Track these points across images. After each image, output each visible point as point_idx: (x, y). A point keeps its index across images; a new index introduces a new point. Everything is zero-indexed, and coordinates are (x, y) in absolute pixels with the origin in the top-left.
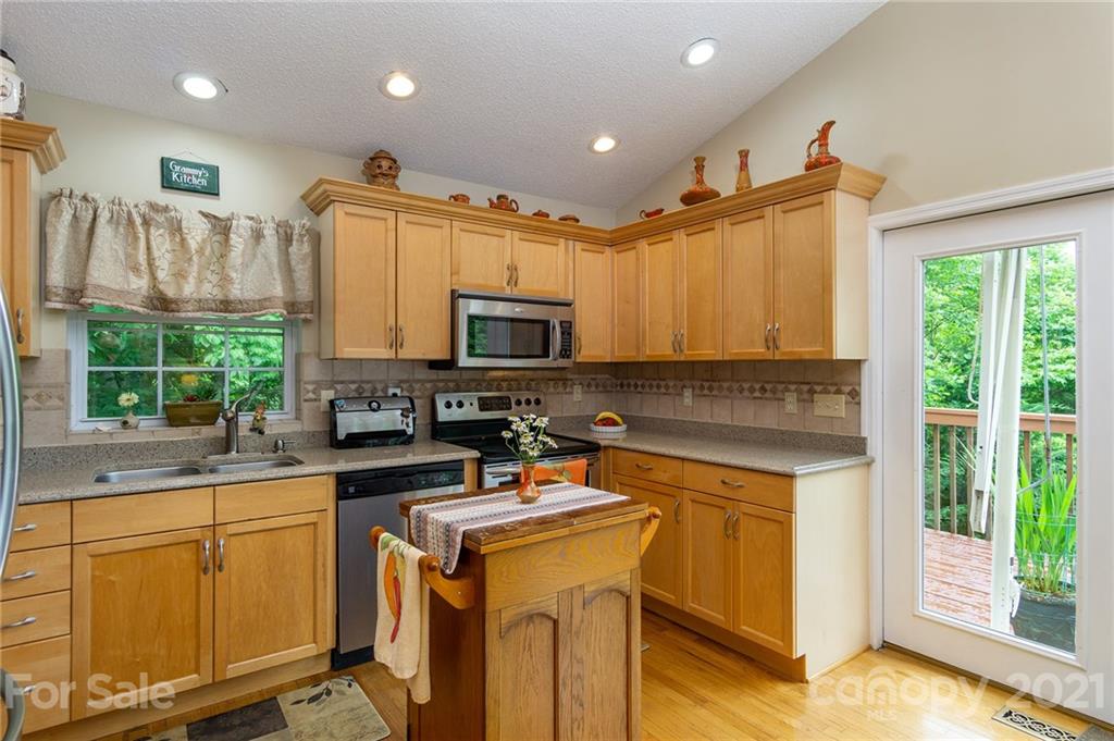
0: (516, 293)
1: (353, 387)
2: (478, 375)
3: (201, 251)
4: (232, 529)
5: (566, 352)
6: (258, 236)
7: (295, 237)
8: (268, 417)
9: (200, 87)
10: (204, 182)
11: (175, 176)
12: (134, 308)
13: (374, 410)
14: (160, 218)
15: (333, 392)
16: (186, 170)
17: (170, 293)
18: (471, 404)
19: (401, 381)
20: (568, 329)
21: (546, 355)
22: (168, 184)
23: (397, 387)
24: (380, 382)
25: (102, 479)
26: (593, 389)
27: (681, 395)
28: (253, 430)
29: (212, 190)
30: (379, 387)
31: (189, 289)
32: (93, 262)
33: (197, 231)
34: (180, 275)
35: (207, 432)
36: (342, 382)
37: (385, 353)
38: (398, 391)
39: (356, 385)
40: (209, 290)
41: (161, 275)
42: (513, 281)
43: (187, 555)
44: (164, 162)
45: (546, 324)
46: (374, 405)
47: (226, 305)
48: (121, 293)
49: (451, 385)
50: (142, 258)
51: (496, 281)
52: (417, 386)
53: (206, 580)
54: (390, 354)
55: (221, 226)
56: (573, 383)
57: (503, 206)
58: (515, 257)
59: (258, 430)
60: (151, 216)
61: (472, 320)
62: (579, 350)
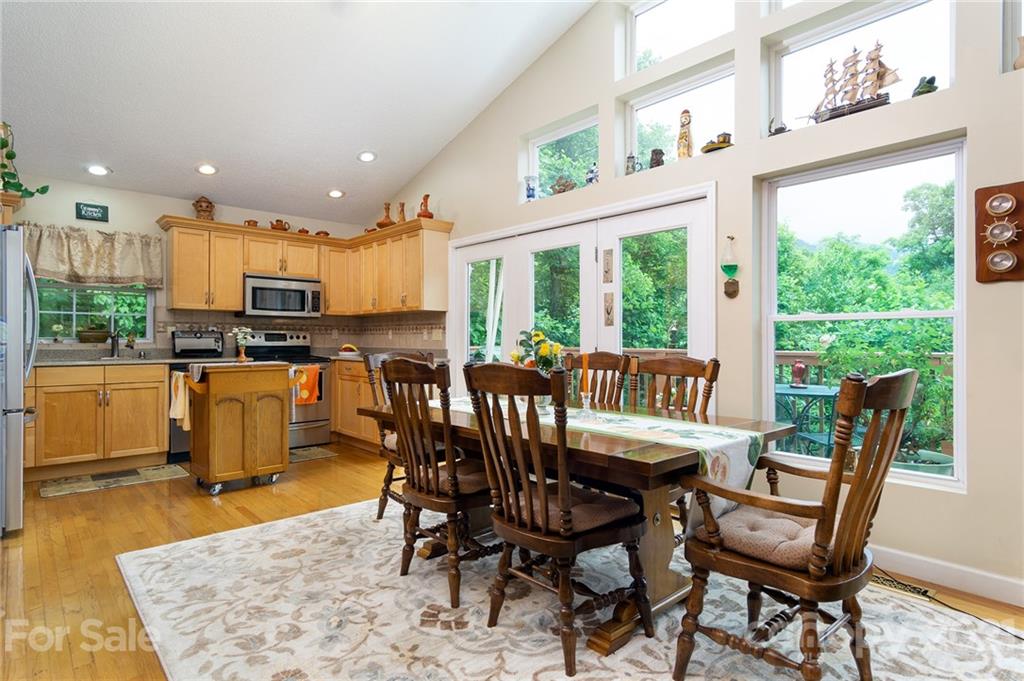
0: (285, 276)
1: (188, 325)
3: (98, 252)
4: (113, 387)
5: (316, 308)
6: (130, 242)
7: (152, 244)
8: (136, 340)
9: (97, 170)
10: (100, 215)
11: (83, 212)
12: (61, 281)
13: (198, 338)
14: (76, 235)
15: (175, 328)
16: (90, 209)
17: (81, 273)
18: (260, 337)
19: (217, 323)
20: (316, 296)
21: (303, 309)
22: (79, 216)
23: (214, 327)
24: (205, 324)
27: (387, 334)
28: (127, 346)
29: (104, 218)
30: (203, 326)
31: (91, 271)
32: (40, 257)
33: (96, 241)
34: (86, 264)
35: (100, 346)
36: (181, 323)
37: (202, 306)
38: (215, 329)
40: (104, 272)
41: (76, 264)
42: (283, 268)
43: (90, 397)
44: (78, 205)
45: (302, 293)
46: (198, 335)
47: (112, 280)
48: (54, 273)
50: (66, 255)
51: (273, 268)
52: (227, 326)
53: (100, 410)
54: (206, 307)
55: (109, 238)
56: (332, 328)
57: (279, 227)
58: (285, 255)
59: (130, 346)
60: (71, 233)
61: (254, 290)
62: (326, 308)
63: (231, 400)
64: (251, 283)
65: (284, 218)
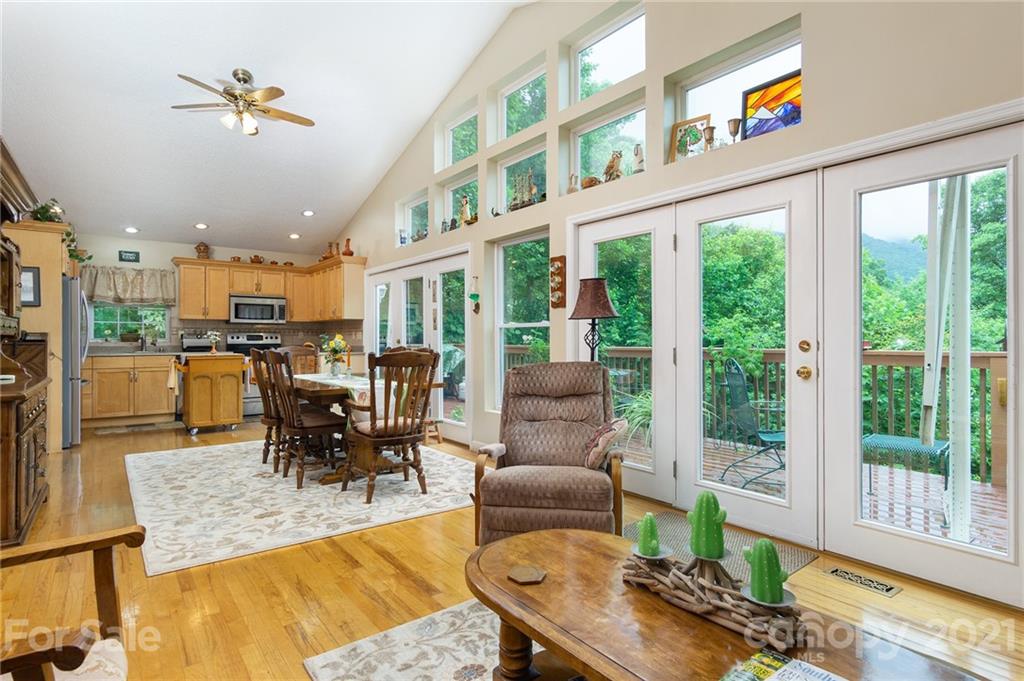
0: (260, 294)
1: (191, 330)
2: (249, 326)
3: (132, 282)
4: (140, 370)
5: (282, 316)
6: (153, 275)
7: (168, 275)
8: (159, 340)
9: (131, 230)
10: (134, 258)
11: (123, 256)
12: (110, 302)
13: (199, 338)
14: (118, 271)
15: (184, 332)
16: (127, 254)
17: (122, 297)
18: (243, 338)
19: (213, 328)
20: (282, 309)
21: (272, 318)
22: (121, 259)
24: (204, 328)
26: (309, 332)
29: (137, 260)
31: (128, 295)
32: (97, 288)
33: (131, 275)
34: (125, 291)
35: (135, 344)
36: (188, 328)
37: (201, 317)
39: (194, 329)
40: (137, 295)
41: (119, 291)
42: (258, 289)
43: (125, 376)
44: (120, 252)
45: (272, 306)
46: (199, 336)
47: (142, 300)
48: (105, 297)
49: (237, 330)
50: (112, 285)
51: (250, 289)
52: (220, 330)
53: (132, 384)
54: (203, 318)
55: (140, 272)
56: (298, 331)
57: (257, 261)
58: (260, 280)
59: (153, 344)
60: (115, 271)
61: (237, 305)
62: (292, 317)
63: (204, 377)
64: (235, 300)
65: (260, 254)
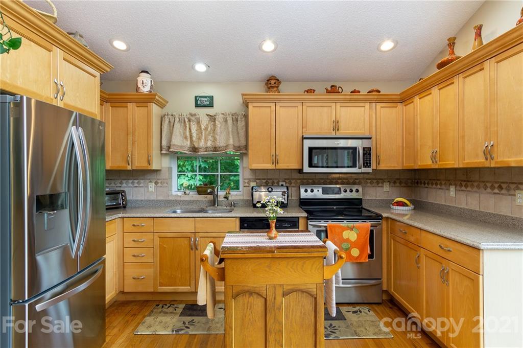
0: (338, 134)
2: (325, 176)
3: (206, 129)
4: (201, 235)
5: (367, 164)
6: (226, 121)
7: (239, 119)
8: (231, 193)
10: (208, 103)
11: (199, 102)
12: (185, 152)
13: (270, 192)
14: (193, 118)
15: (255, 183)
16: (202, 99)
17: (197, 146)
18: (318, 191)
19: (285, 179)
20: (367, 152)
21: (354, 166)
22: (197, 106)
23: (284, 181)
24: (276, 179)
25: (175, 212)
26: (398, 184)
27: (448, 189)
28: (225, 197)
29: (211, 105)
30: (275, 181)
31: (202, 144)
32: (173, 137)
33: (205, 121)
35: (209, 197)
36: (259, 179)
37: (269, 166)
38: (284, 184)
39: (265, 181)
40: (209, 144)
41: (194, 139)
42: (336, 128)
43: (186, 242)
44: (196, 97)
45: (354, 150)
46: (270, 189)
47: (215, 149)
48: (181, 147)
49: (310, 181)
50: (188, 134)
51: (328, 128)
52: (293, 181)
53: (192, 252)
54: (273, 167)
55: (212, 118)
56: (383, 181)
57: (334, 91)
58: (338, 116)
59: (226, 198)
61: (311, 150)
62: (378, 163)
63: (251, 293)
64: (308, 144)
